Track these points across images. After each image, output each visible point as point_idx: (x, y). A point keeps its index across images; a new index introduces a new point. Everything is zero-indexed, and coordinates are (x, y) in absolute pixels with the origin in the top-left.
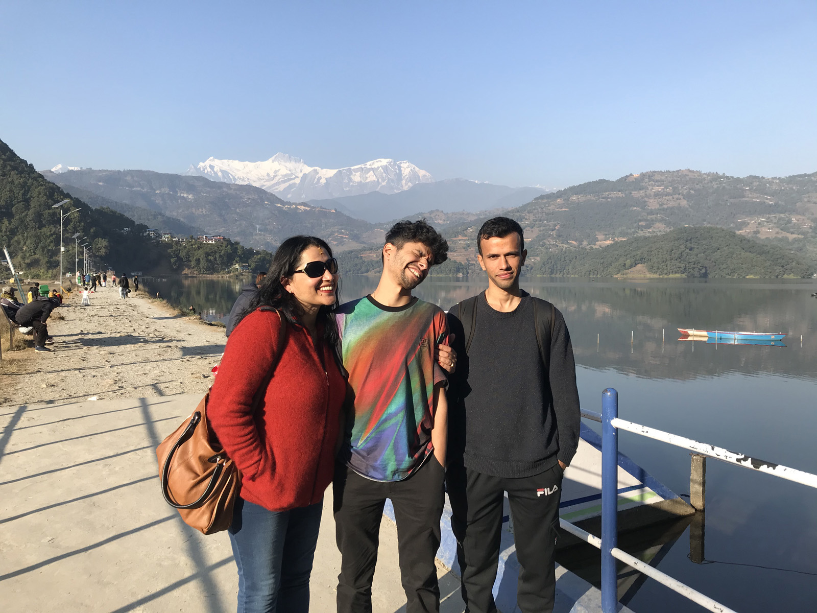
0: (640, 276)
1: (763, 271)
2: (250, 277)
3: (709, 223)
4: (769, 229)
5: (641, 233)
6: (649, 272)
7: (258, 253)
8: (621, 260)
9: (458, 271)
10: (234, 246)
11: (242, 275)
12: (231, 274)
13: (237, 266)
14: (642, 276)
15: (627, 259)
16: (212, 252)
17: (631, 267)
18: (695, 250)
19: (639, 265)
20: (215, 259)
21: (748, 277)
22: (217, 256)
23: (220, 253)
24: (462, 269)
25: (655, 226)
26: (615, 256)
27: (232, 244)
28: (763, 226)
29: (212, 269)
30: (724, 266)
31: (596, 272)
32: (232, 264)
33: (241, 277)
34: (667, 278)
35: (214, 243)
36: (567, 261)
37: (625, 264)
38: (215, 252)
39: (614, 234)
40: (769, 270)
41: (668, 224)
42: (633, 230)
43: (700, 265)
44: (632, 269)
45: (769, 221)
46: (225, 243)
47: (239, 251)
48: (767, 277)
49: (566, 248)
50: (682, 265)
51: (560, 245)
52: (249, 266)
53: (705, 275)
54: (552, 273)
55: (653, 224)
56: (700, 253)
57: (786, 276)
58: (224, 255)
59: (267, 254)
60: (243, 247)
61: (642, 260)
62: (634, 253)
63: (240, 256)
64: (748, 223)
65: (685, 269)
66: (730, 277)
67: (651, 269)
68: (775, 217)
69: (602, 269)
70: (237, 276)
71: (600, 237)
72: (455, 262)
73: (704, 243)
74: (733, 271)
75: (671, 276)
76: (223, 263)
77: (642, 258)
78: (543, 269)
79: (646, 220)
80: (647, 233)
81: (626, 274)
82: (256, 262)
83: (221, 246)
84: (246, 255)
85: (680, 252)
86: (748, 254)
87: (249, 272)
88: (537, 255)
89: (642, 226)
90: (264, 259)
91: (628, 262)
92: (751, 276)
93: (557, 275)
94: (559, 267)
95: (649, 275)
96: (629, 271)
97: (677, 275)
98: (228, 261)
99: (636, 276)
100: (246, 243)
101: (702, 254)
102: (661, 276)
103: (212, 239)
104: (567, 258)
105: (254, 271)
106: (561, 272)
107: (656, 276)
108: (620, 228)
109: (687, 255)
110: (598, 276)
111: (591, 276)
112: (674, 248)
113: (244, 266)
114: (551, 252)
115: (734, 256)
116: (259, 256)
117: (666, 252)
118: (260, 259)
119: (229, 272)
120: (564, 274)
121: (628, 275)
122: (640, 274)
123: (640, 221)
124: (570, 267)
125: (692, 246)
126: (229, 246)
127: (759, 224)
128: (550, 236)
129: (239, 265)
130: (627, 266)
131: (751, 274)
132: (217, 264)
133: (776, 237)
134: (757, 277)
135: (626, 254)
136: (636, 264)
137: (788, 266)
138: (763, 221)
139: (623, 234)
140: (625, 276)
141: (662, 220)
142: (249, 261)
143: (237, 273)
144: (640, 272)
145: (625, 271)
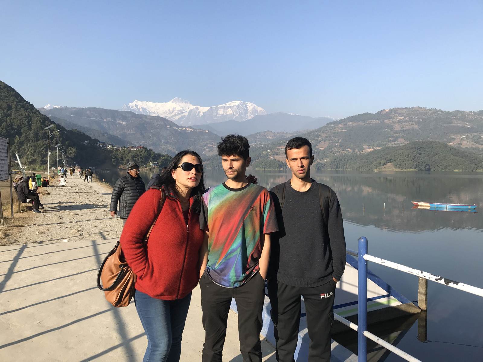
0: (389, 170)
1: (464, 167)
2: (158, 170)
3: (431, 138)
4: (468, 142)
5: (390, 145)
6: (395, 167)
7: (163, 156)
8: (378, 161)
9: (281, 166)
10: (149, 152)
11: (154, 169)
12: (147, 168)
13: (151, 164)
14: (391, 170)
15: (381, 160)
16: (136, 155)
17: (384, 164)
18: (423, 154)
19: (389, 164)
20: (138, 159)
21: (455, 171)
22: (139, 157)
23: (141, 156)
24: (283, 165)
25: (398, 140)
26: (375, 158)
27: (148, 151)
28: (464, 141)
30: (440, 164)
31: (363, 168)
32: (148, 163)
33: (153, 170)
34: (406, 171)
35: (137, 150)
36: (346, 161)
37: (380, 163)
38: (138, 156)
39: (374, 145)
40: (467, 167)
41: (406, 139)
42: (385, 143)
43: (426, 163)
44: (385, 166)
45: (467, 137)
46: (143, 151)
47: (152, 155)
48: (466, 171)
49: (345, 153)
50: (415, 164)
51: (342, 151)
52: (157, 163)
53: (429, 170)
54: (337, 168)
55: (397, 139)
56: (426, 156)
57: (478, 170)
58: (143, 157)
59: (168, 156)
60: (154, 152)
61: (391, 161)
62: (386, 156)
63: (152, 158)
64: (455, 139)
65: (417, 166)
66: (444, 171)
67: (396, 166)
68: (471, 135)
69: (366, 166)
70: (151, 169)
71: (365, 147)
72: (279, 161)
73: (428, 150)
74: (445, 168)
75: (408, 170)
76: (142, 162)
77: (391, 160)
78: (331, 166)
79: (393, 137)
80: (393, 144)
81: (381, 169)
82: (162, 161)
83: (141, 152)
84: (156, 157)
85: (414, 155)
86: (455, 157)
87: (157, 167)
88: (328, 158)
89: (391, 140)
90: (166, 160)
91: (382, 162)
92: (457, 170)
93: (340, 169)
94: (341, 165)
95: (395, 170)
96: (383, 167)
97: (412, 170)
98: (145, 161)
99: (387, 170)
100: (156, 150)
101: (427, 157)
102: (402, 170)
103: (136, 148)
104: (346, 159)
105: (161, 166)
106: (342, 167)
107: (399, 170)
108: (377, 142)
109: (418, 158)
110: (364, 170)
111: (360, 170)
112: (410, 154)
113: (154, 164)
114: (336, 156)
115: (447, 158)
116: (164, 158)
117: (405, 156)
118: (164, 159)
119: (146, 167)
120: (344, 169)
121: (382, 169)
122: (390, 169)
123: (390, 137)
124: (348, 165)
125: (421, 152)
126: (146, 152)
127: (462, 139)
128: (335, 146)
129: (152, 163)
130: (382, 164)
131: (457, 169)
132: (139, 162)
133: (472, 147)
134: (460, 171)
135: (381, 157)
136: (387, 163)
137: (479, 165)
138: (464, 138)
139: (379, 145)
140: (380, 170)
141: (403, 137)
142: (158, 161)
143: (150, 168)
144: (389, 168)
145: (381, 167)
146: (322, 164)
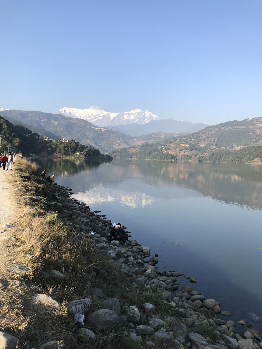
2: (84, 158)
5: (253, 145)
7: (87, 147)
8: (248, 156)
9: (172, 158)
11: (80, 157)
12: (75, 157)
14: (258, 163)
15: (251, 156)
16: (67, 146)
19: (257, 159)
20: (68, 149)
23: (70, 147)
24: (174, 158)
27: (76, 143)
29: (66, 154)
31: (235, 161)
32: (76, 152)
35: (68, 142)
36: (221, 156)
37: (250, 158)
39: (241, 144)
42: (249, 143)
44: (253, 160)
46: (72, 143)
47: (79, 146)
49: (220, 150)
51: (217, 148)
52: (83, 153)
54: (214, 160)
55: (259, 140)
58: (72, 147)
59: (92, 148)
60: (81, 144)
61: (258, 156)
62: (254, 153)
63: (79, 149)
69: (238, 160)
71: (235, 145)
72: (171, 154)
76: (71, 152)
78: (210, 159)
79: (255, 139)
80: (256, 144)
81: (251, 162)
82: (86, 151)
84: (82, 148)
87: (83, 156)
88: (207, 153)
89: (254, 141)
90: (90, 150)
93: (217, 162)
94: (218, 158)
98: (74, 150)
99: (255, 163)
100: (83, 142)
103: (67, 140)
104: (221, 154)
105: (86, 155)
106: (218, 160)
108: (244, 142)
111: (233, 163)
113: (81, 153)
116: (88, 149)
121: (252, 163)
123: (253, 139)
124: (223, 159)
128: (212, 144)
129: (79, 152)
132: (69, 152)
136: (255, 158)
139: (245, 145)
140: (250, 163)
142: (84, 151)
143: (78, 156)
144: (257, 162)
145: (250, 161)
146: (203, 158)
